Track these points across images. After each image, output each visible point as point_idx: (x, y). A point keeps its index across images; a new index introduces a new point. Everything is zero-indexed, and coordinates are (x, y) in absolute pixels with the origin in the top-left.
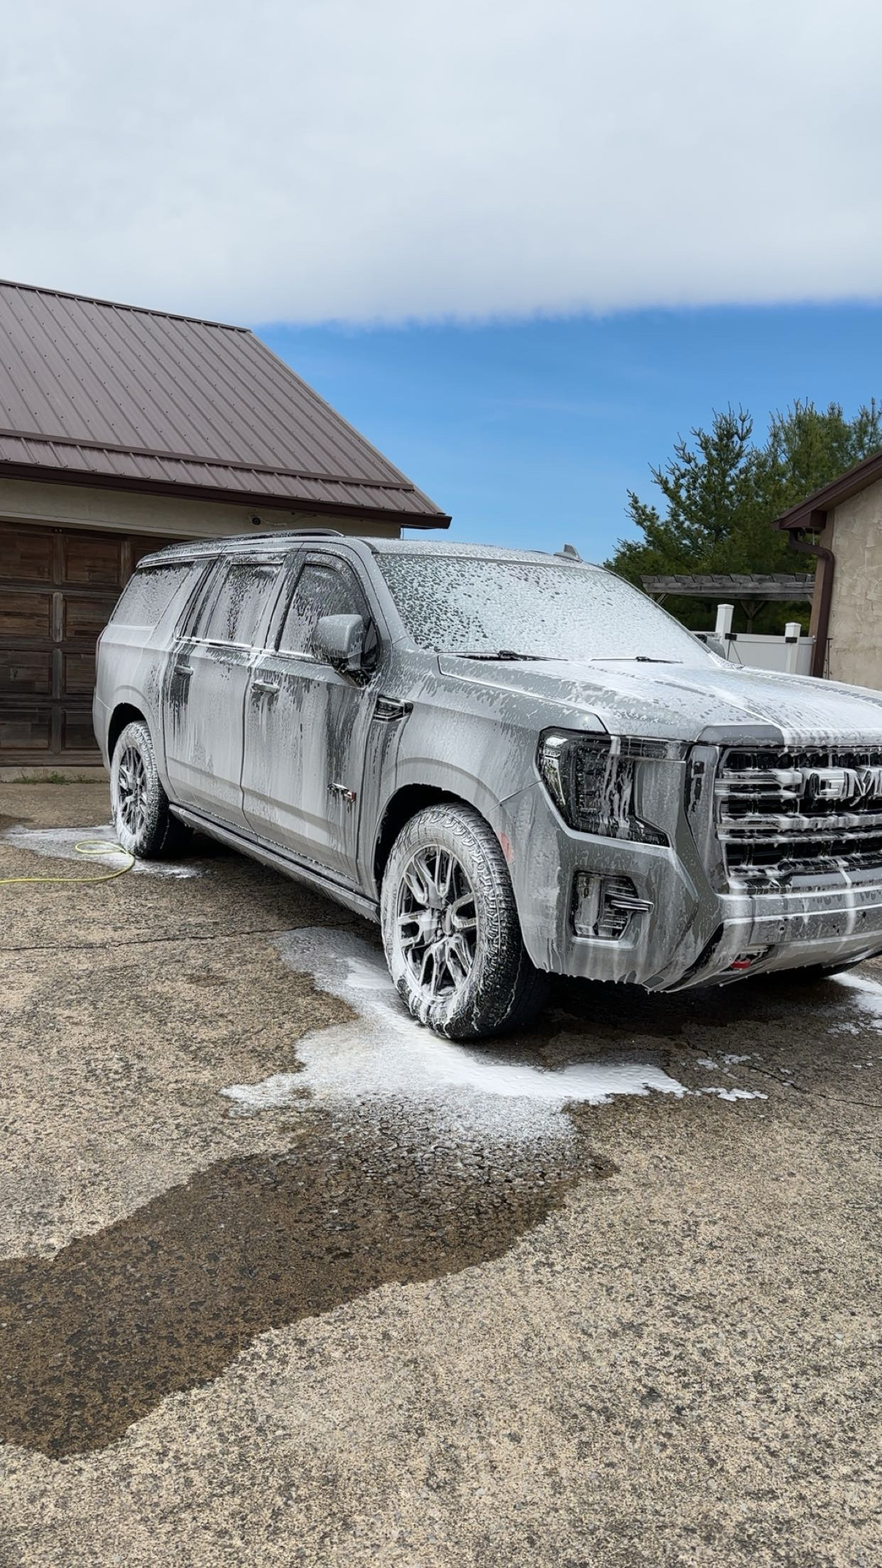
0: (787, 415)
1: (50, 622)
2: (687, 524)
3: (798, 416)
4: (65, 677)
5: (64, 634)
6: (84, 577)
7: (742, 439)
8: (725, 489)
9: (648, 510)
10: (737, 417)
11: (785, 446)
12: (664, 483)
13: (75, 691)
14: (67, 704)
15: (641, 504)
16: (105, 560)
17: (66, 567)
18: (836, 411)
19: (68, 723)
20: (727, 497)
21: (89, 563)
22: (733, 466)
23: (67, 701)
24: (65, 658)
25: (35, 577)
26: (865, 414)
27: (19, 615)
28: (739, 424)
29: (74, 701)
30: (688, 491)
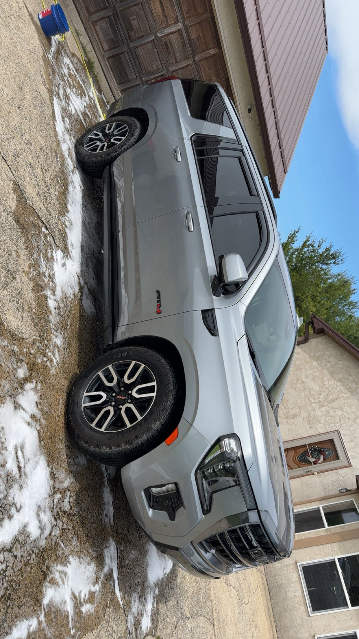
0: (347, 277)
1: (166, 27)
2: (294, 256)
3: (349, 280)
4: (142, 45)
5: (162, 37)
6: (194, 36)
7: (334, 263)
8: (313, 264)
9: (295, 239)
10: (342, 258)
11: (336, 280)
12: (308, 240)
13: (137, 53)
14: (129, 52)
15: (297, 235)
16: (205, 42)
17: (196, 24)
18: (354, 292)
19: (121, 56)
20: (310, 267)
21: (201, 35)
22: (322, 264)
23: (131, 51)
24: (151, 41)
25: (185, 10)
26: (356, 303)
27: (163, 10)
28: (340, 259)
29: (132, 54)
30: (307, 251)
